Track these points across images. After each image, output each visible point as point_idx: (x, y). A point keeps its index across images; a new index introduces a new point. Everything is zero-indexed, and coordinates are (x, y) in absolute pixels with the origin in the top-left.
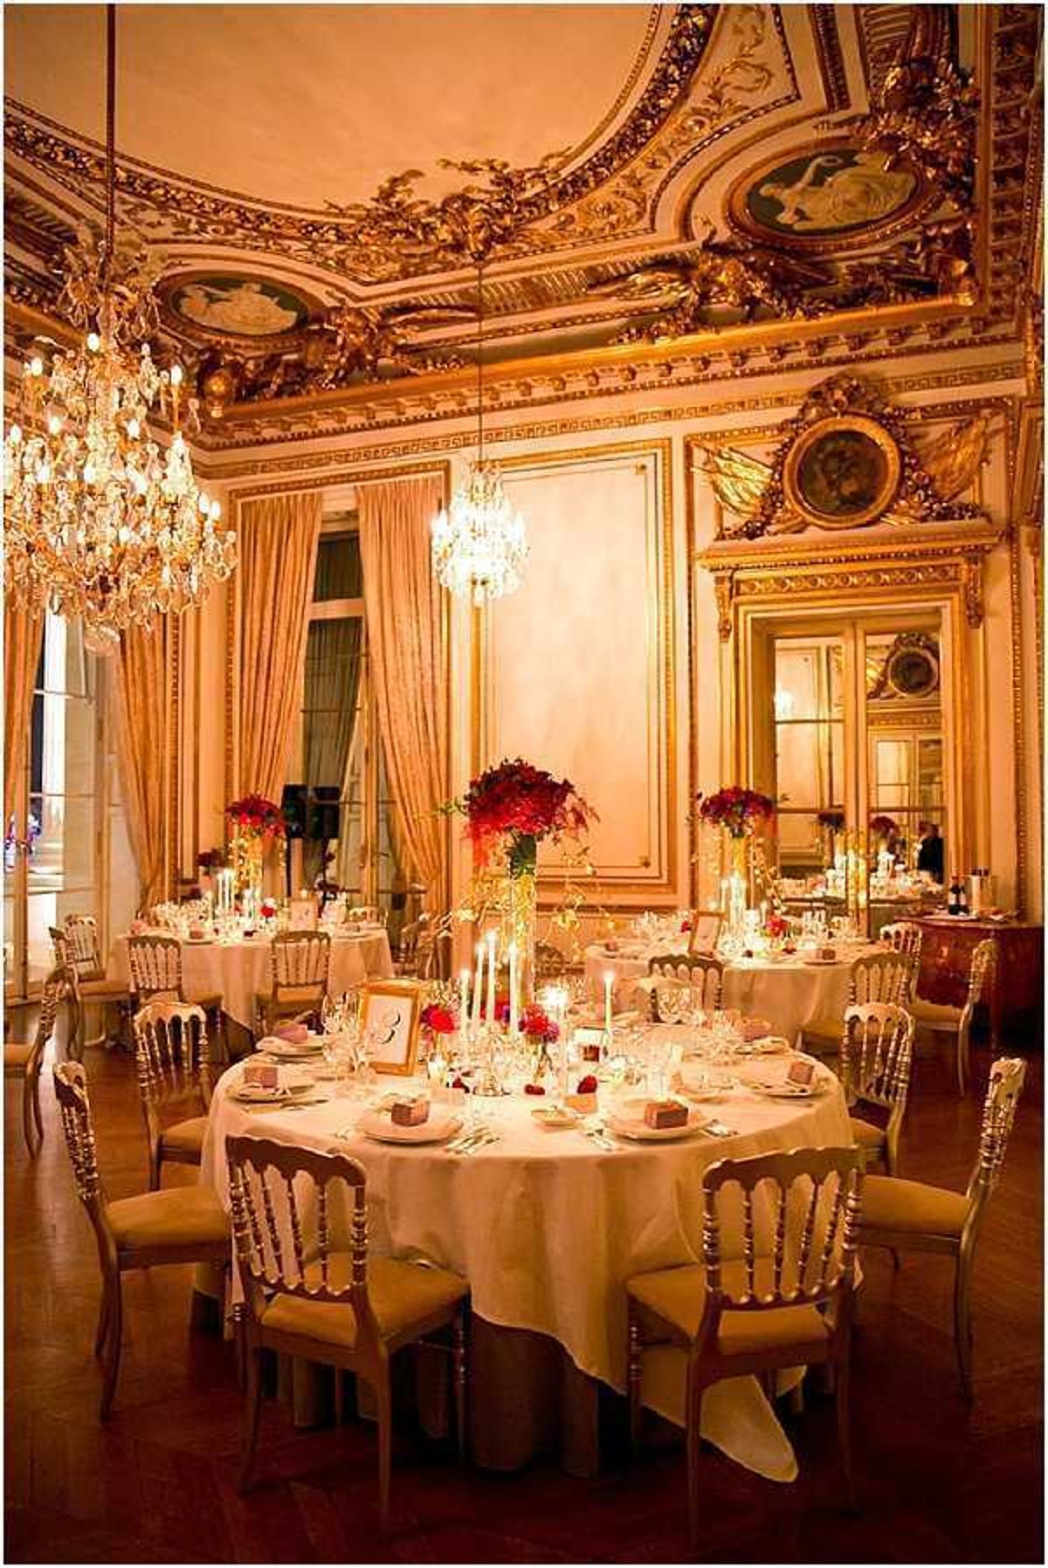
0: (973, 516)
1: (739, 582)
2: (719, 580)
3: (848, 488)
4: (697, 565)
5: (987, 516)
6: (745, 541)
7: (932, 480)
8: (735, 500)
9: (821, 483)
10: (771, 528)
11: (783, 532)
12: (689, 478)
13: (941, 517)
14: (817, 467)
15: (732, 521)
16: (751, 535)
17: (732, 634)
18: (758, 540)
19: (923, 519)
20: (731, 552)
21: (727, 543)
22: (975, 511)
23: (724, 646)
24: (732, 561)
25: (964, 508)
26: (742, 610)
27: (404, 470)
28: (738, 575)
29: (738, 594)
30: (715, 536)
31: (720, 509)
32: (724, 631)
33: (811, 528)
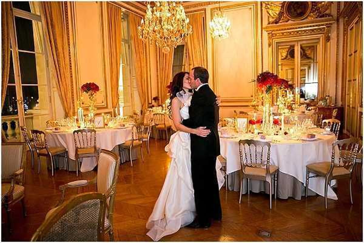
0: (329, 16)
1: (273, 34)
2: (269, 34)
3: (299, 11)
4: (263, 30)
5: (332, 16)
6: (275, 24)
7: (319, 8)
8: (272, 15)
9: (293, 10)
10: (281, 21)
11: (284, 22)
12: (261, 10)
13: (321, 17)
14: (292, 6)
15: (271, 20)
16: (276, 23)
17: (271, 46)
18: (278, 24)
19: (317, 18)
20: (271, 27)
21: (271, 25)
22: (329, 15)
23: (269, 48)
24: (272, 29)
25: (326, 14)
26: (274, 40)
27: (195, 11)
28: (273, 32)
29: (273, 36)
30: (267, 23)
31: (269, 17)
32: (269, 45)
33: (290, 21)
